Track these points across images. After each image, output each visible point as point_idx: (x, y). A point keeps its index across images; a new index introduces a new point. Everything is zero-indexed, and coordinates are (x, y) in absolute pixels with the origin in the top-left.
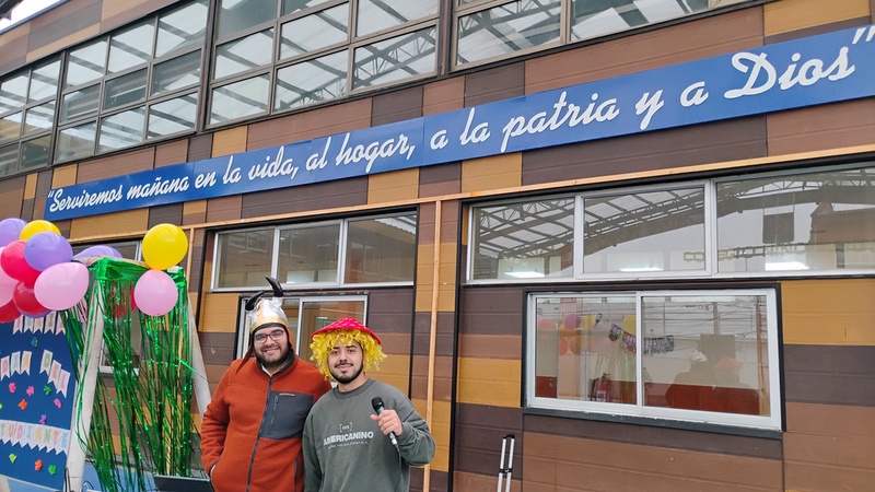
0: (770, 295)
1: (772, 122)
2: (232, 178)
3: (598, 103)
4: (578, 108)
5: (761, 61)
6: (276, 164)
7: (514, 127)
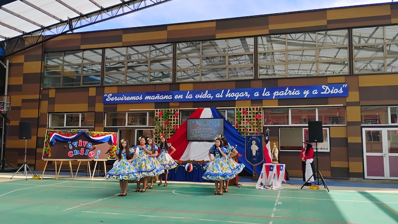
0: (328, 129)
1: (329, 99)
2: (189, 97)
3: (295, 91)
4: (291, 92)
5: (327, 87)
6: (205, 95)
7: (276, 93)
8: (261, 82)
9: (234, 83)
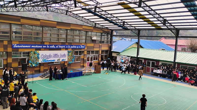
0: (80, 56)
1: (82, 49)
2: (48, 47)
4: (75, 47)
5: (82, 46)
6: (53, 46)
7: (71, 47)
8: (68, 43)
9: (61, 43)
